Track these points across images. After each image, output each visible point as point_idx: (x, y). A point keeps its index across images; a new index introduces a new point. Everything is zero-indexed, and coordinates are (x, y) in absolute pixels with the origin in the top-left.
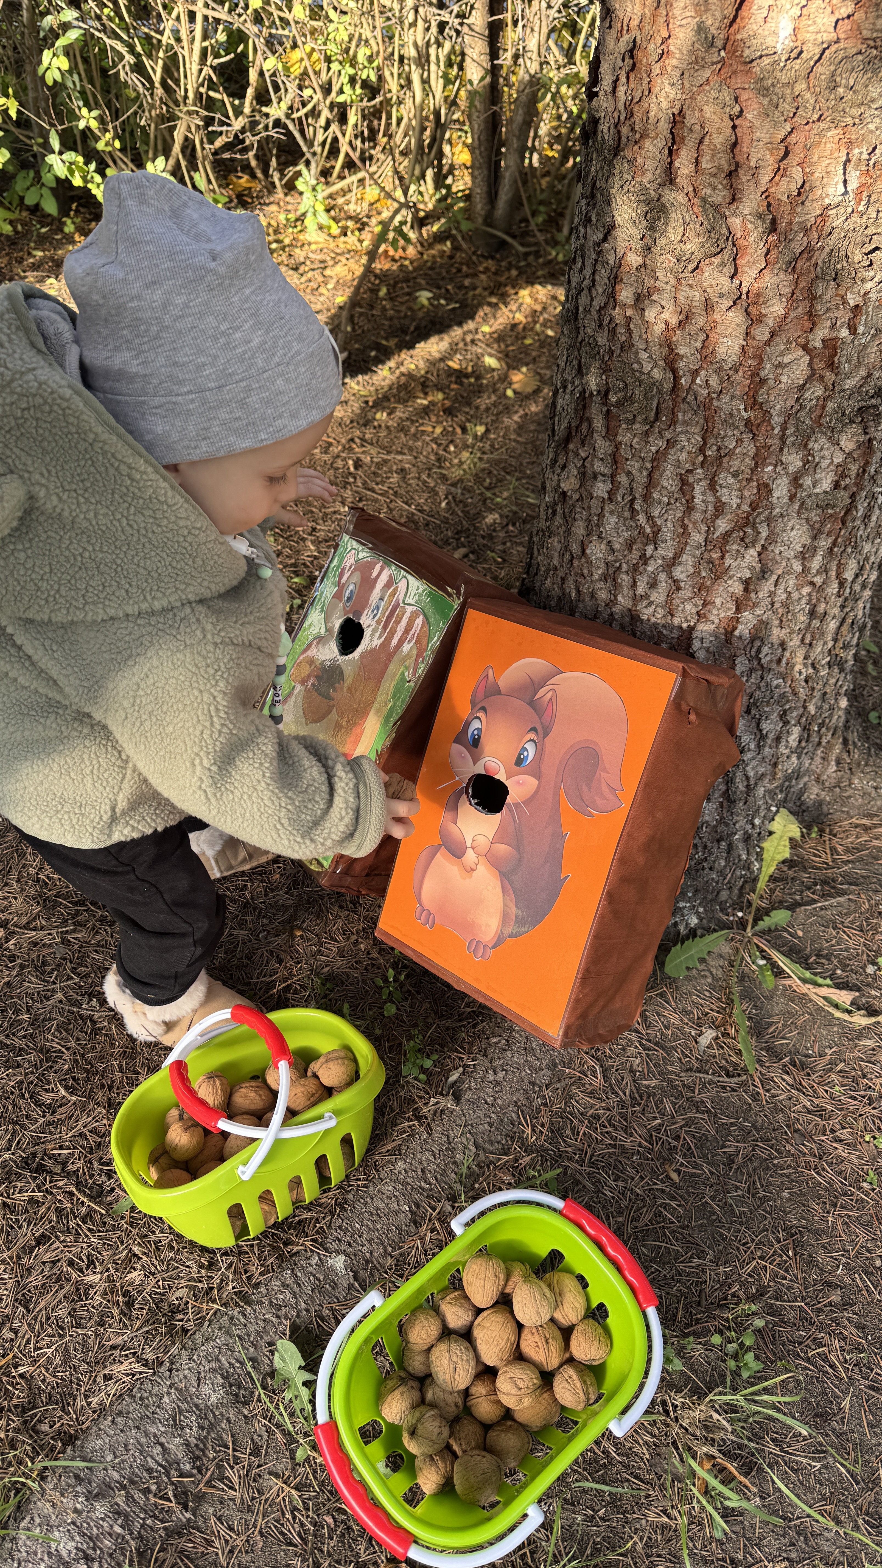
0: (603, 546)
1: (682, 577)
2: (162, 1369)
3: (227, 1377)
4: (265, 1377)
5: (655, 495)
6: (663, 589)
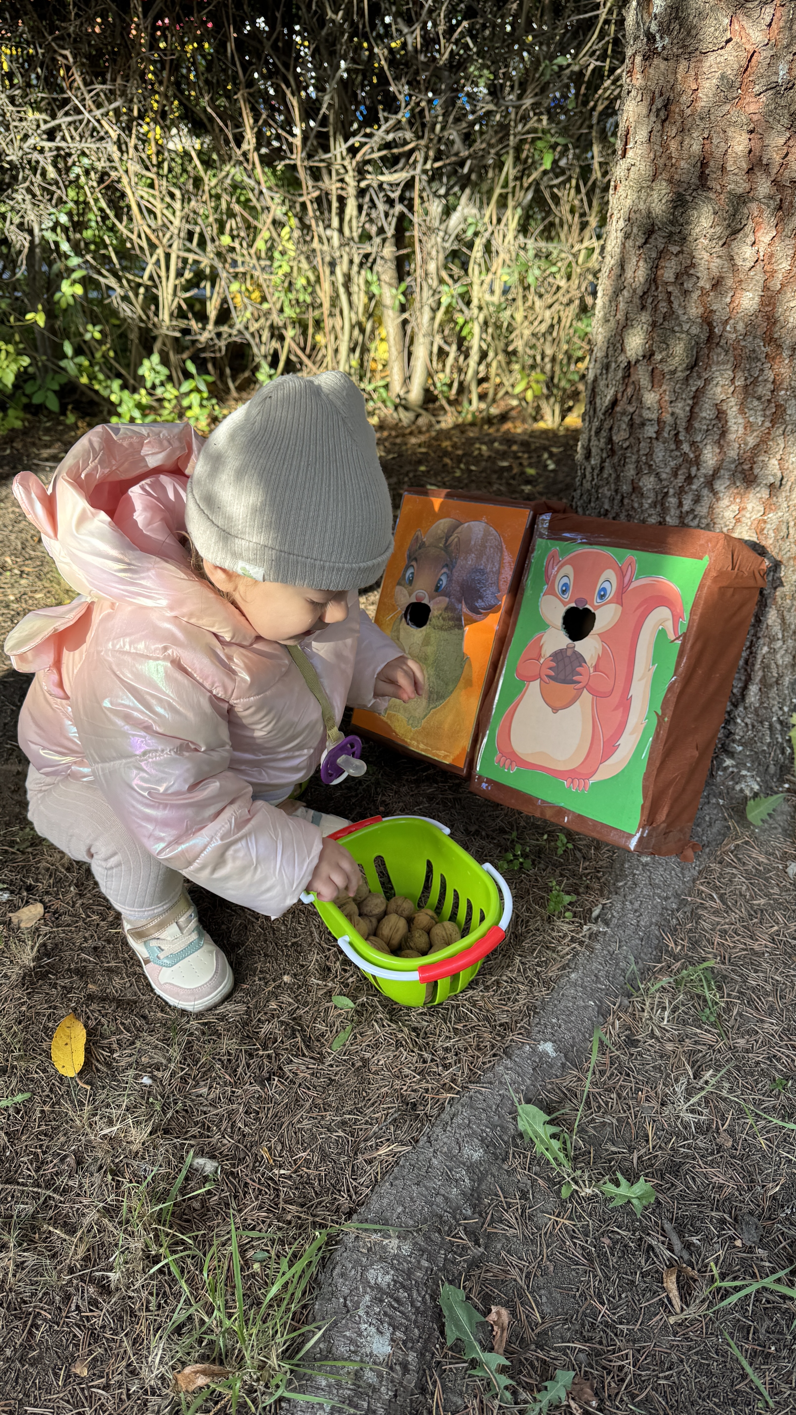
2: (421, 1143)
3: (482, 1140)
4: (514, 1138)
5: (697, 425)
6: (706, 502)
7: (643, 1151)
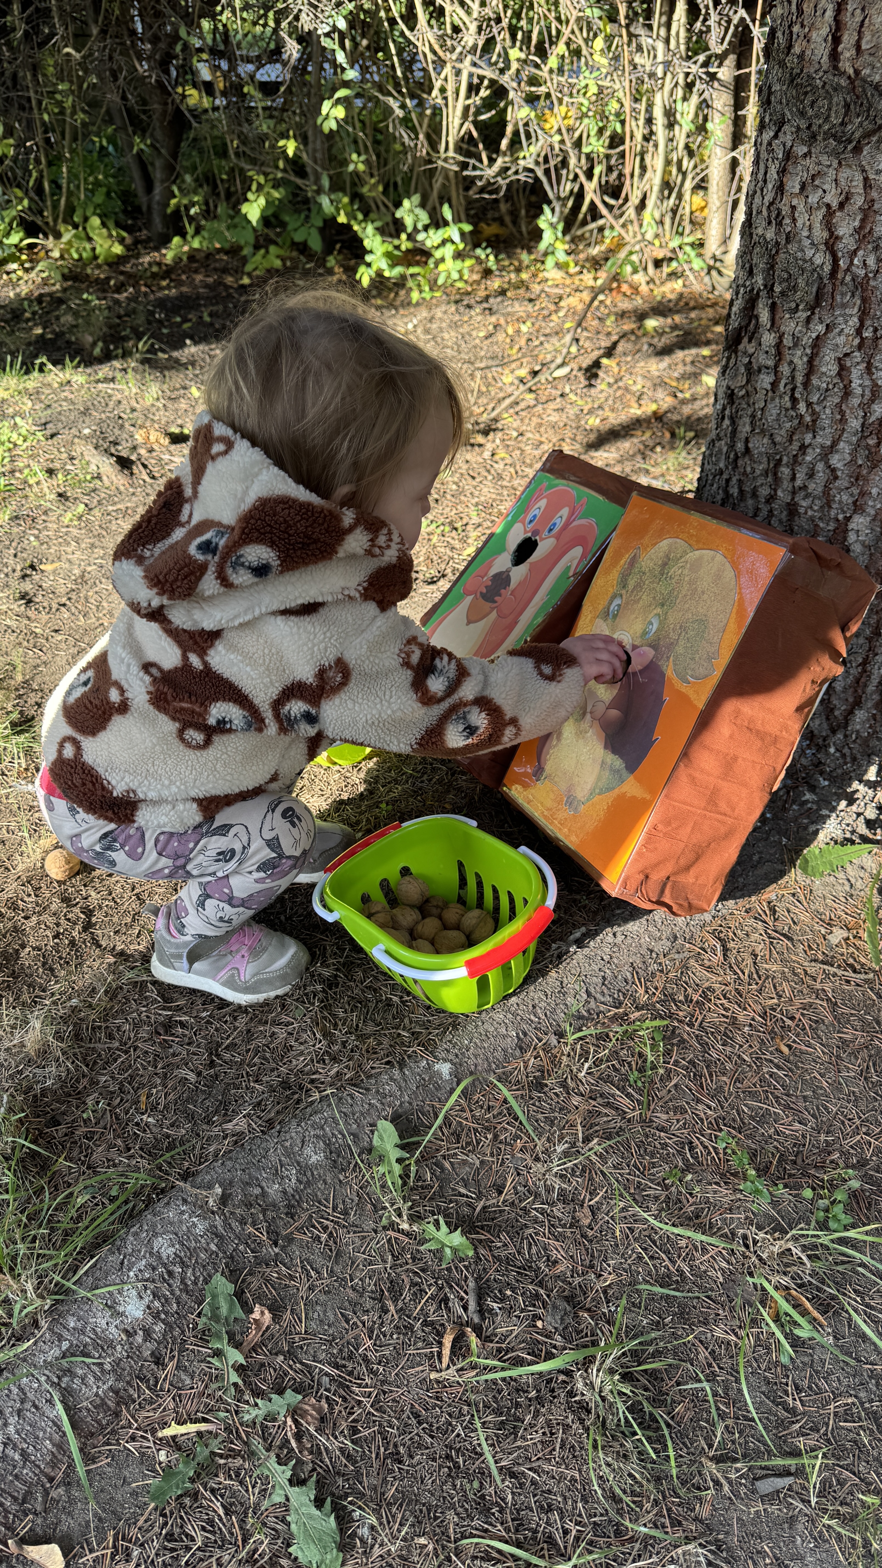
0: (765, 441)
1: (839, 465)
2: (273, 1131)
3: (329, 1145)
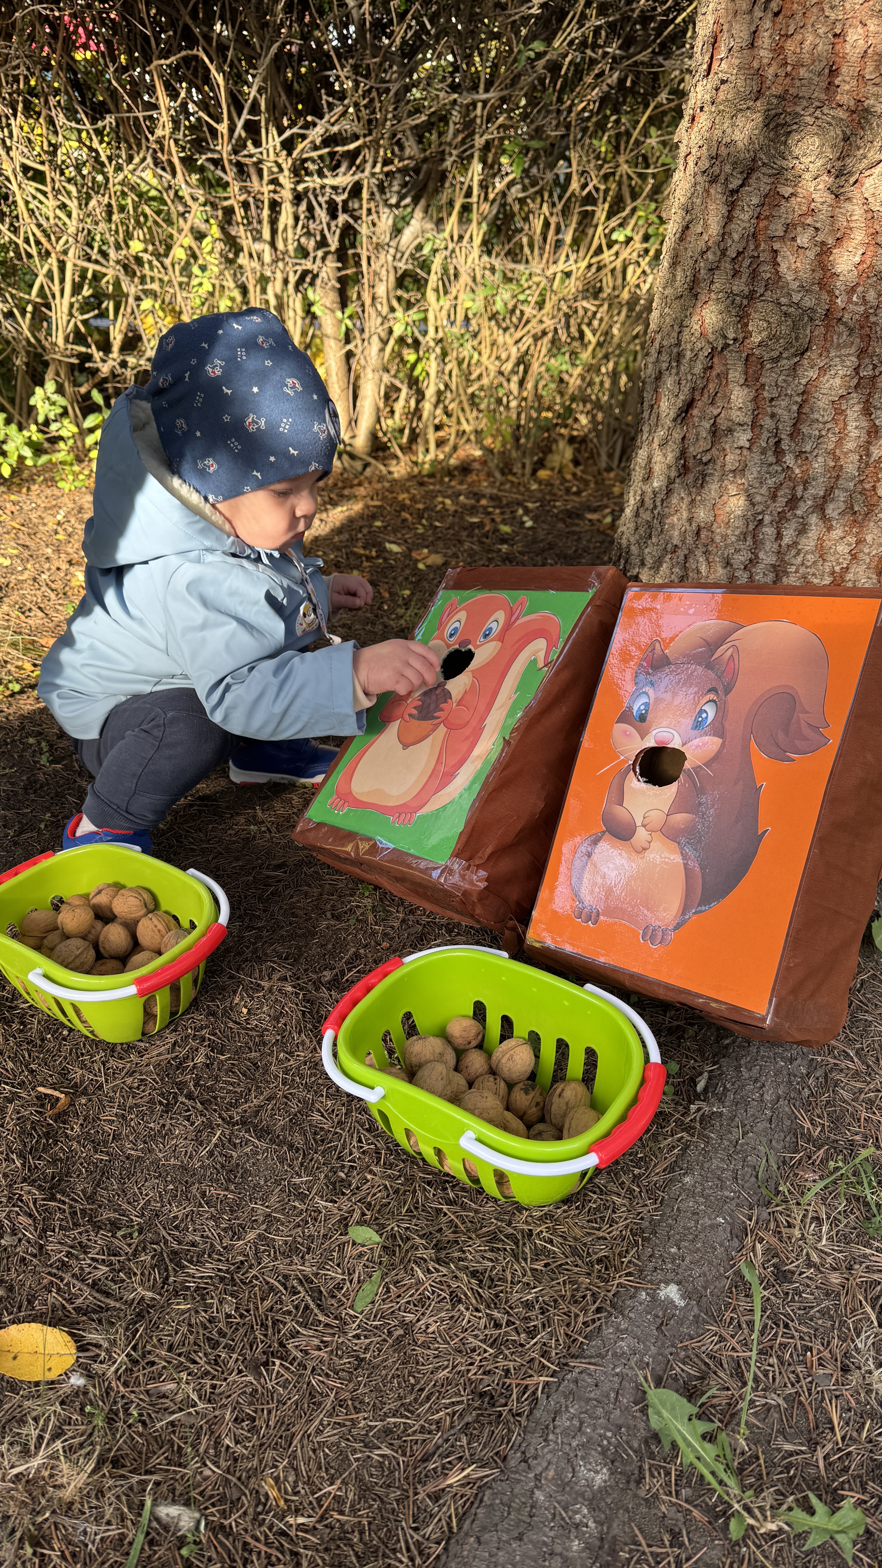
2: (512, 1463)
3: (604, 1453)
4: (646, 1442)
5: (805, 429)
6: (814, 533)
7: (829, 1446)
